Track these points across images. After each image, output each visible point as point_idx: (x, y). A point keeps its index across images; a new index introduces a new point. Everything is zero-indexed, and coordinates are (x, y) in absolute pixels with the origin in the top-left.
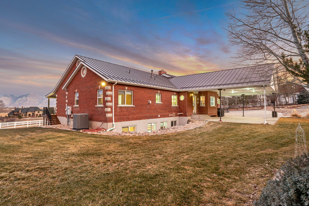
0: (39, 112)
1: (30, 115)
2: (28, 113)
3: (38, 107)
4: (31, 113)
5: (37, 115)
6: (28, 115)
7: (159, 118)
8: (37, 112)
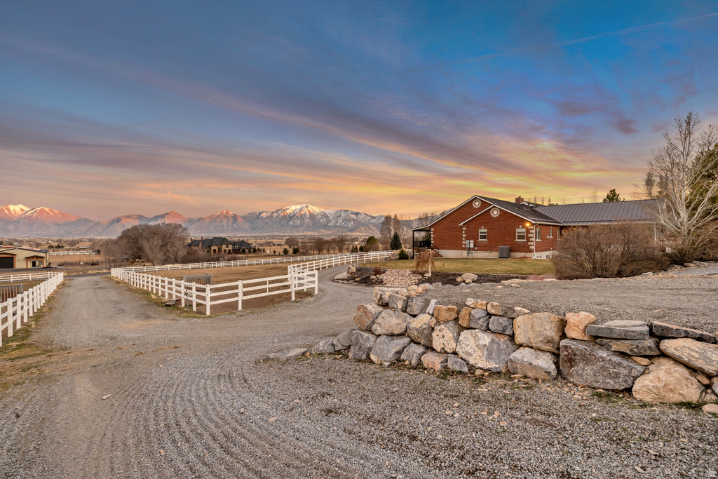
0: (227, 247)
1: (215, 250)
2: (213, 248)
3: (225, 239)
4: (216, 248)
5: (225, 251)
6: (212, 250)
8: (225, 246)
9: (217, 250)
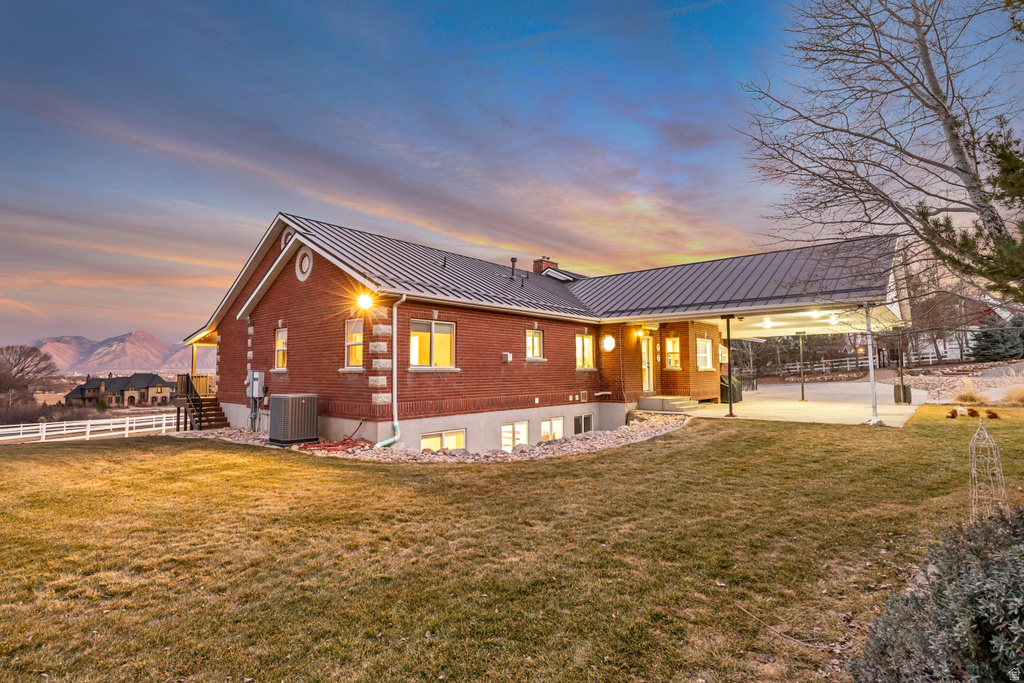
0: (159, 391)
1: (132, 399)
2: (127, 394)
3: (157, 375)
4: (136, 394)
5: (154, 399)
6: (126, 398)
7: (538, 406)
8: (155, 389)
9: (137, 397)
